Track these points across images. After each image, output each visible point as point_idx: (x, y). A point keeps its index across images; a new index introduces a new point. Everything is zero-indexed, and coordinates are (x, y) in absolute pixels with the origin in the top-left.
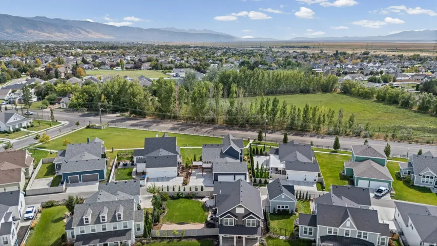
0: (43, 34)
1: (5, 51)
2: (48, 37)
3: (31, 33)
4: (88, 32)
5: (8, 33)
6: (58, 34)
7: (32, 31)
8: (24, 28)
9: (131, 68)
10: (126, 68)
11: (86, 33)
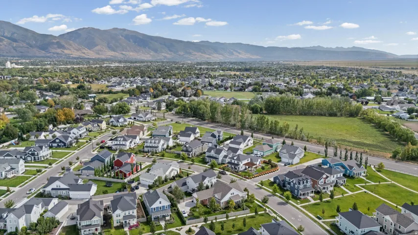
0: (204, 55)
1: (170, 74)
2: (207, 58)
3: (196, 55)
4: (239, 53)
5: (180, 55)
6: (215, 55)
7: (196, 53)
8: (191, 51)
9: (237, 90)
10: (234, 90)
11: (237, 54)
